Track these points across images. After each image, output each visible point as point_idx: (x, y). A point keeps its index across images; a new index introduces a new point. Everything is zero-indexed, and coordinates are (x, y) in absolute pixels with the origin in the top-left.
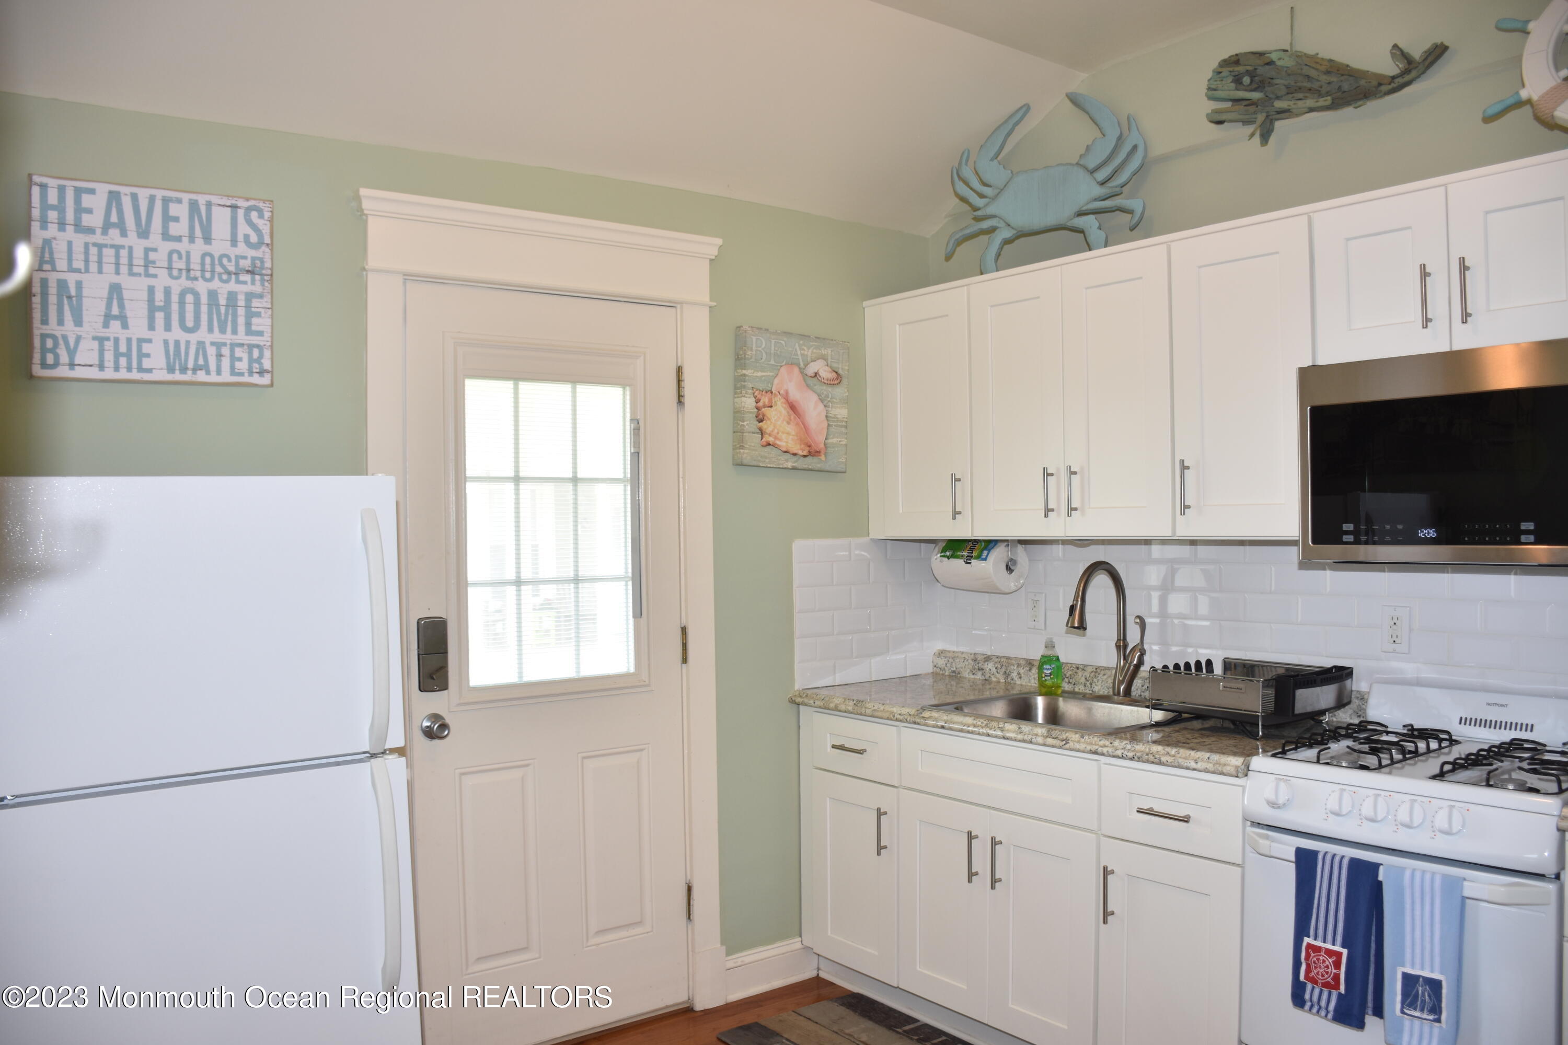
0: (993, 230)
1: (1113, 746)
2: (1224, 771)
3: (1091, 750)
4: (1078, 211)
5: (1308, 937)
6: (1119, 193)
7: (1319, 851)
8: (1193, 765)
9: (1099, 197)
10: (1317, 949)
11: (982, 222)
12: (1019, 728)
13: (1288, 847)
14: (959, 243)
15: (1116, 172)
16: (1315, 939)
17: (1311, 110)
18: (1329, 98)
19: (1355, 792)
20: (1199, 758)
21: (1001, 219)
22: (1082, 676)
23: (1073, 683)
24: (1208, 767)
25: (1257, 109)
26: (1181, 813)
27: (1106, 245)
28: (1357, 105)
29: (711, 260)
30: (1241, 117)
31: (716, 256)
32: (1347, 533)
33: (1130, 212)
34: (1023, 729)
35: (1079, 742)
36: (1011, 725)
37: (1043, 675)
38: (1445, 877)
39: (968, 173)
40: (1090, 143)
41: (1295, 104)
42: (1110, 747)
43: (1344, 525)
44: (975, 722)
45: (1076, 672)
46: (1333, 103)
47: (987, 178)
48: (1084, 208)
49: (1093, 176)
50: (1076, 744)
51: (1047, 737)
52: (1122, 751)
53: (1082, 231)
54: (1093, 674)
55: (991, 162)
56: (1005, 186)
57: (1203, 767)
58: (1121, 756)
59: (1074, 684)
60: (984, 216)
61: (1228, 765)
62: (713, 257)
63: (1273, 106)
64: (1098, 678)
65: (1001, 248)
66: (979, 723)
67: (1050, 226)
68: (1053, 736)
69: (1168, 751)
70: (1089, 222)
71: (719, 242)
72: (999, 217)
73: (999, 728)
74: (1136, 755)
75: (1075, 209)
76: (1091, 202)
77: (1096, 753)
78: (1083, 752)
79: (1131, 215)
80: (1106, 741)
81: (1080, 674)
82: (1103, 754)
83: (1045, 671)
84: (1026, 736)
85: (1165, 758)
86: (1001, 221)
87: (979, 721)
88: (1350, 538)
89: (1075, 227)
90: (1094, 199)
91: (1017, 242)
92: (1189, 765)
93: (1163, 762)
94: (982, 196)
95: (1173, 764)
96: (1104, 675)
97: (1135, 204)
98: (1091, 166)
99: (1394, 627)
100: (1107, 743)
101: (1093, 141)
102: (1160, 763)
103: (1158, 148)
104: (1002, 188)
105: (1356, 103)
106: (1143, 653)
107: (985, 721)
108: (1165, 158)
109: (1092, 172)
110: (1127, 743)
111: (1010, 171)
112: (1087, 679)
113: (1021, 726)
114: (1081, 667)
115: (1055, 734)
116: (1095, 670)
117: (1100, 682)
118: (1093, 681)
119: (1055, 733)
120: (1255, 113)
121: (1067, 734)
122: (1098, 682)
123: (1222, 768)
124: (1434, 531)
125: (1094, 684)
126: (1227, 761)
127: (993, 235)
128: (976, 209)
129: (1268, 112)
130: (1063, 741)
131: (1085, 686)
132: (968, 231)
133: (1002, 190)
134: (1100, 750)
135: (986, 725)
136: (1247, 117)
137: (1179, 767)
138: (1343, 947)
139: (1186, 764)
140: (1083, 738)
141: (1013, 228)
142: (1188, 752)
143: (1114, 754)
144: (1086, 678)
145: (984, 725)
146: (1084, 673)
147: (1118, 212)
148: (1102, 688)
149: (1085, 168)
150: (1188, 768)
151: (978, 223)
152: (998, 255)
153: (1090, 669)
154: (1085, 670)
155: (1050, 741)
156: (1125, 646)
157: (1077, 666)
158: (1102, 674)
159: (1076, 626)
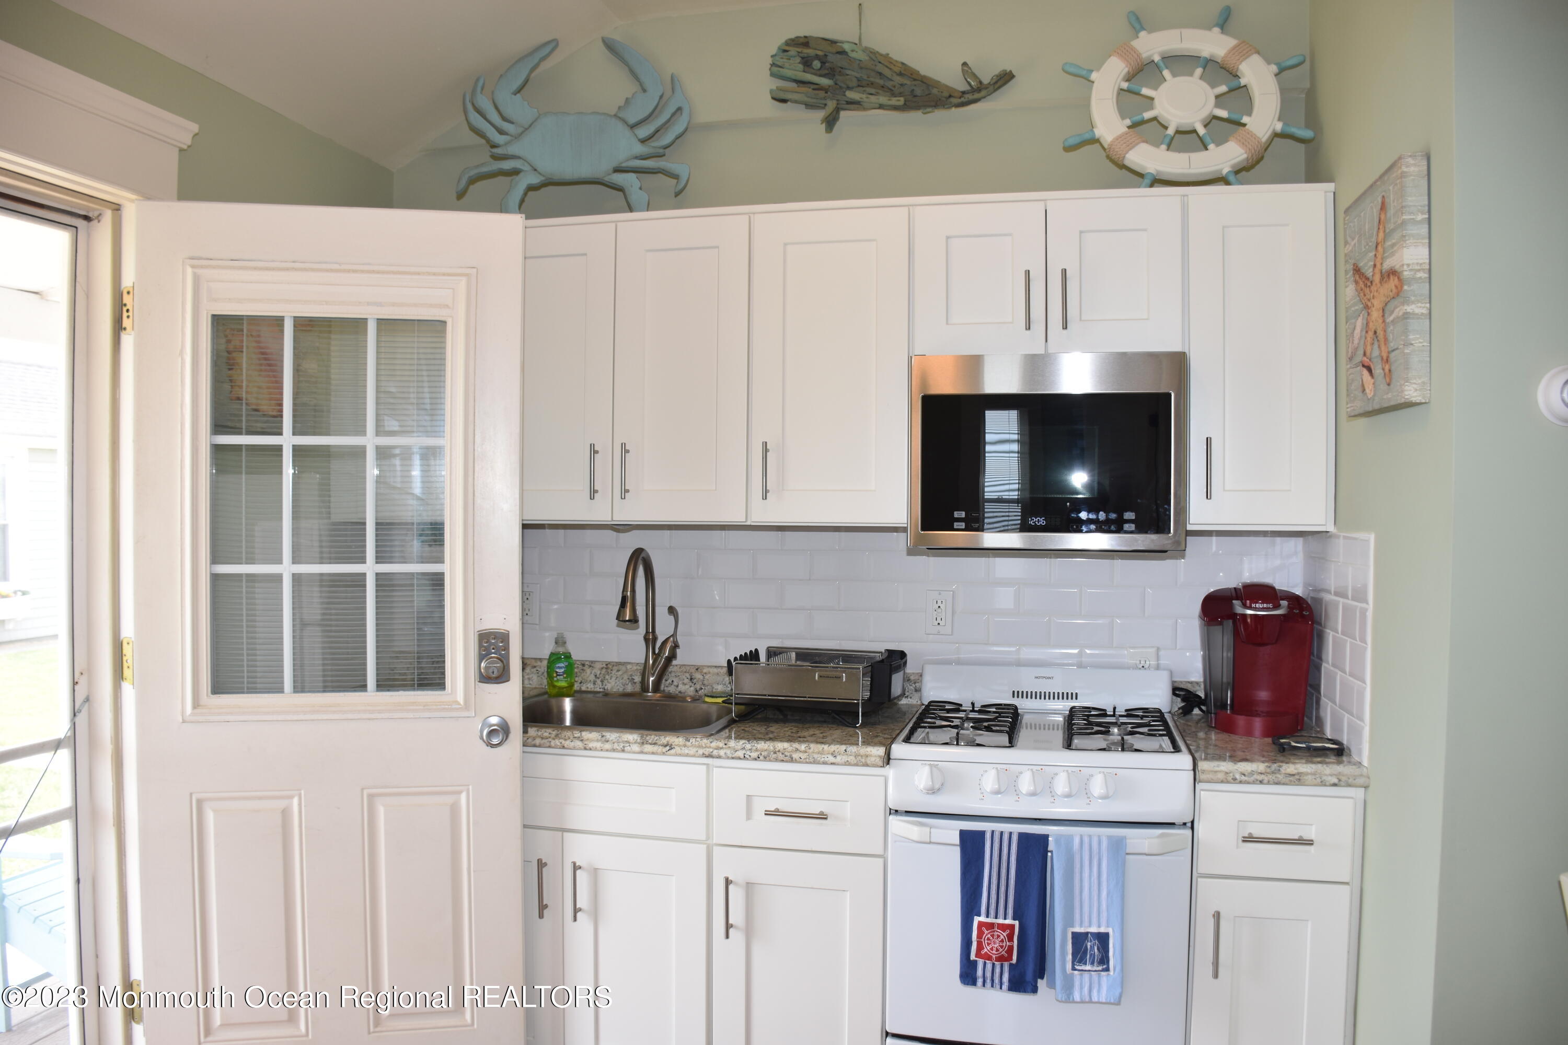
0: (516, 172)
1: (729, 747)
2: (869, 762)
3: (703, 754)
4: (617, 167)
5: (979, 915)
6: (661, 154)
7: (985, 831)
8: (831, 759)
9: (641, 156)
10: (990, 926)
11: (498, 162)
12: (603, 736)
13: (951, 832)
14: (472, 181)
15: (658, 131)
16: (987, 917)
17: (881, 107)
18: (902, 99)
19: (1006, 770)
20: (834, 751)
21: (525, 160)
22: (591, 673)
23: (580, 681)
24: (849, 760)
25: (826, 95)
26: (816, 810)
27: (648, 208)
28: (925, 111)
29: (181, 150)
30: (806, 99)
31: (189, 147)
32: (959, 520)
33: (676, 177)
34: (608, 737)
35: (685, 746)
36: (591, 733)
37: (555, 675)
38: (1110, 838)
39: (484, 103)
40: (630, 96)
41: (867, 98)
42: (726, 748)
43: (955, 513)
44: (540, 733)
45: (582, 670)
46: (905, 104)
47: (509, 112)
48: (624, 165)
49: (633, 132)
50: (683, 748)
51: (643, 743)
52: (744, 752)
53: (620, 189)
54: (604, 670)
55: (513, 96)
56: (530, 126)
57: (843, 760)
58: (742, 757)
59: (581, 683)
60: (505, 155)
61: (871, 756)
62: (185, 147)
63: (845, 95)
64: (612, 675)
65: (525, 194)
66: (546, 734)
67: (584, 178)
68: (650, 742)
69: (797, 747)
70: (629, 180)
71: (195, 128)
72: (523, 159)
73: (575, 737)
74: (761, 754)
75: (615, 164)
76: (631, 159)
77: (710, 756)
78: (694, 756)
79: (676, 181)
80: (718, 743)
81: (588, 671)
82: (719, 757)
83: (558, 670)
84: (616, 744)
85: (797, 754)
86: (526, 164)
87: (546, 732)
88: (963, 525)
89: (614, 184)
90: (635, 156)
91: (543, 190)
92: (826, 759)
93: (796, 759)
94: (501, 132)
95: (807, 760)
96: (618, 671)
97: (681, 169)
98: (632, 120)
99: (939, 610)
100: (721, 744)
101: (633, 94)
102: (792, 760)
103: (704, 115)
104: (526, 126)
105: (926, 109)
106: (676, 646)
107: (554, 731)
108: (709, 127)
109: (633, 127)
110: (746, 743)
111: (536, 110)
112: (598, 676)
113: (604, 734)
114: (587, 663)
115: (651, 740)
116: (605, 666)
117: (613, 679)
118: (604, 678)
119: (650, 738)
120: (825, 98)
121: (667, 739)
122: (611, 679)
123: (865, 759)
124: (1043, 520)
125: (606, 681)
126: (867, 751)
127: (516, 178)
128: (494, 146)
129: (838, 100)
130: (666, 746)
131: (594, 684)
132: (485, 169)
133: (526, 129)
134: (715, 753)
135: (557, 736)
136: (814, 101)
137: (815, 762)
138: (1014, 919)
139: (823, 759)
140: (689, 741)
141: (540, 174)
142: (820, 747)
143: (734, 756)
144: (596, 676)
145: (553, 736)
146: (593, 670)
147: (660, 175)
148: (616, 684)
149: (624, 121)
150: (825, 763)
151: (496, 162)
152: (522, 201)
153: (598, 666)
154: (593, 667)
155: (648, 748)
156: (655, 639)
157: (583, 663)
158: (616, 670)
159: (627, 619)
